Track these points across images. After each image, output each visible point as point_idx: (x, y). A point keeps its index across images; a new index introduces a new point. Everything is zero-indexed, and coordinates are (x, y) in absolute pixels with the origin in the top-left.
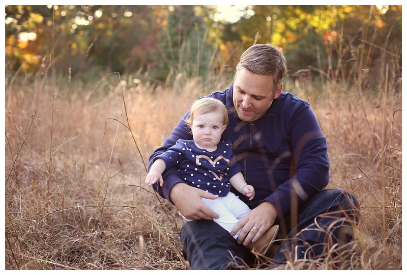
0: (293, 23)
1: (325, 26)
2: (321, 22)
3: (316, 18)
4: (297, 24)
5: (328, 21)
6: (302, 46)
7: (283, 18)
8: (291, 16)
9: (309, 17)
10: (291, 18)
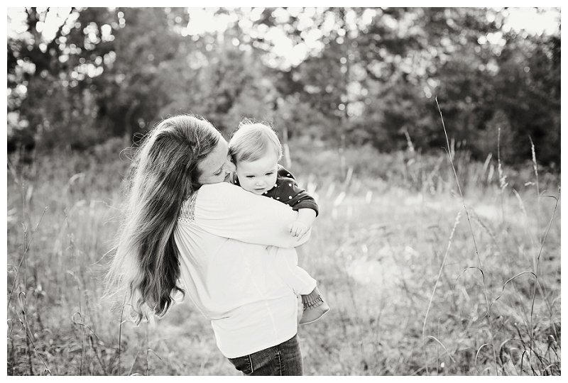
0: (377, 68)
1: (421, 72)
2: (415, 66)
3: (408, 61)
4: (383, 69)
5: (424, 64)
6: (389, 103)
7: (363, 61)
8: (374, 59)
9: (398, 59)
10: (374, 61)
